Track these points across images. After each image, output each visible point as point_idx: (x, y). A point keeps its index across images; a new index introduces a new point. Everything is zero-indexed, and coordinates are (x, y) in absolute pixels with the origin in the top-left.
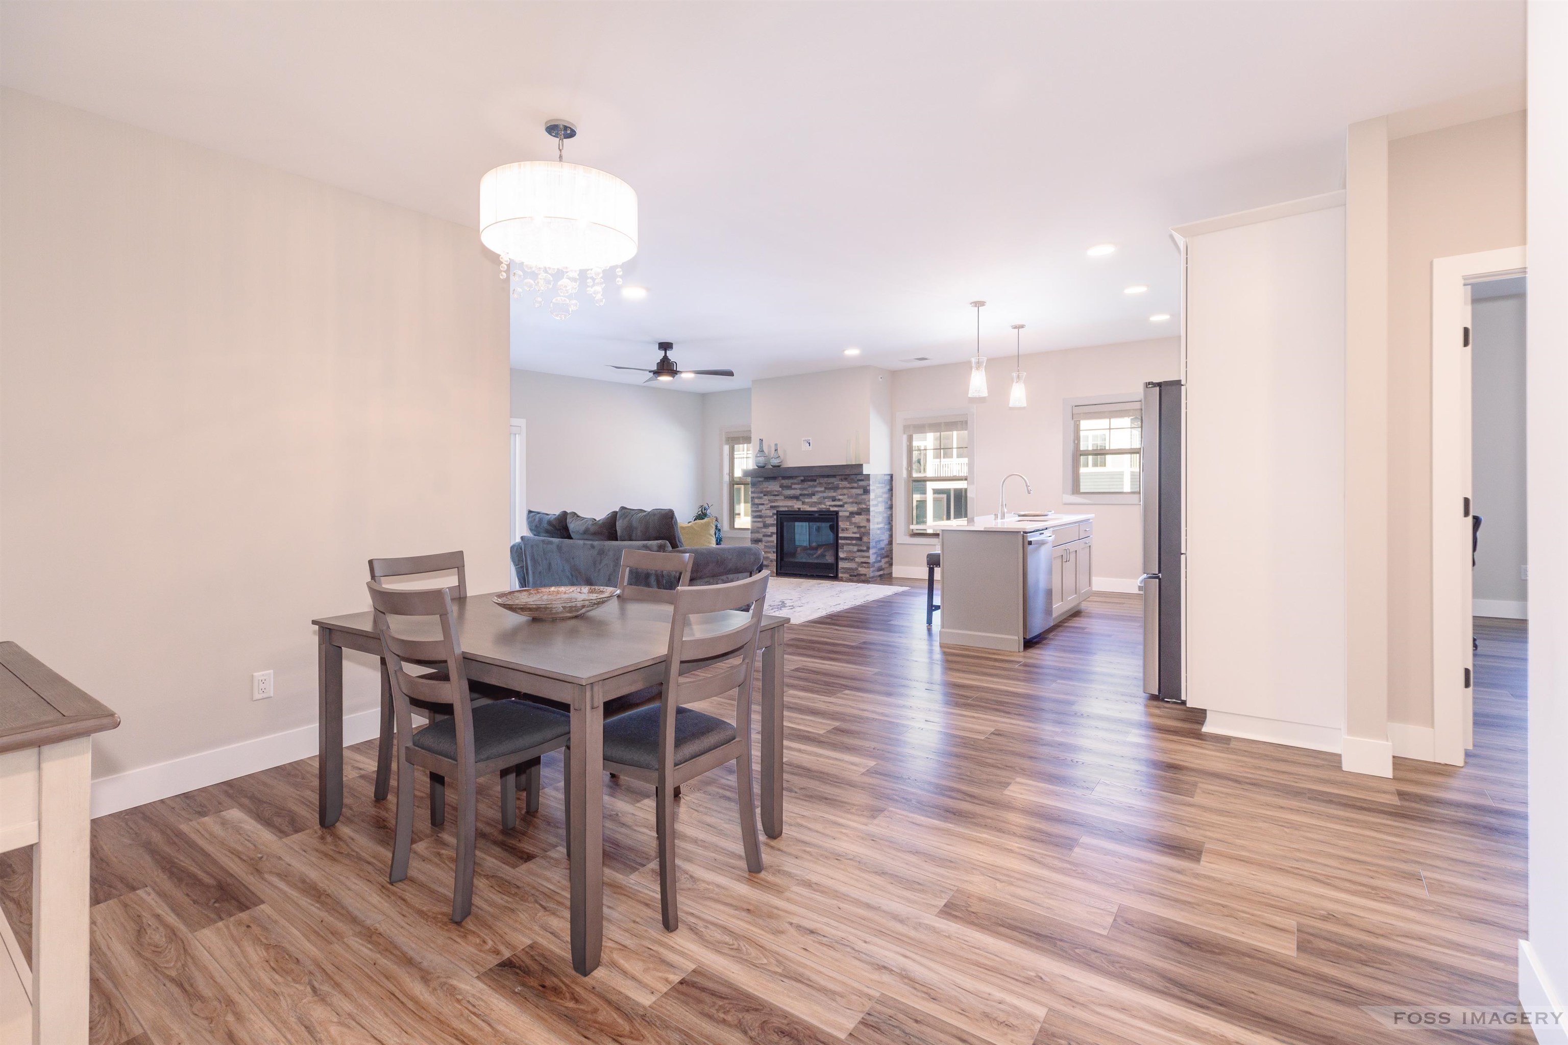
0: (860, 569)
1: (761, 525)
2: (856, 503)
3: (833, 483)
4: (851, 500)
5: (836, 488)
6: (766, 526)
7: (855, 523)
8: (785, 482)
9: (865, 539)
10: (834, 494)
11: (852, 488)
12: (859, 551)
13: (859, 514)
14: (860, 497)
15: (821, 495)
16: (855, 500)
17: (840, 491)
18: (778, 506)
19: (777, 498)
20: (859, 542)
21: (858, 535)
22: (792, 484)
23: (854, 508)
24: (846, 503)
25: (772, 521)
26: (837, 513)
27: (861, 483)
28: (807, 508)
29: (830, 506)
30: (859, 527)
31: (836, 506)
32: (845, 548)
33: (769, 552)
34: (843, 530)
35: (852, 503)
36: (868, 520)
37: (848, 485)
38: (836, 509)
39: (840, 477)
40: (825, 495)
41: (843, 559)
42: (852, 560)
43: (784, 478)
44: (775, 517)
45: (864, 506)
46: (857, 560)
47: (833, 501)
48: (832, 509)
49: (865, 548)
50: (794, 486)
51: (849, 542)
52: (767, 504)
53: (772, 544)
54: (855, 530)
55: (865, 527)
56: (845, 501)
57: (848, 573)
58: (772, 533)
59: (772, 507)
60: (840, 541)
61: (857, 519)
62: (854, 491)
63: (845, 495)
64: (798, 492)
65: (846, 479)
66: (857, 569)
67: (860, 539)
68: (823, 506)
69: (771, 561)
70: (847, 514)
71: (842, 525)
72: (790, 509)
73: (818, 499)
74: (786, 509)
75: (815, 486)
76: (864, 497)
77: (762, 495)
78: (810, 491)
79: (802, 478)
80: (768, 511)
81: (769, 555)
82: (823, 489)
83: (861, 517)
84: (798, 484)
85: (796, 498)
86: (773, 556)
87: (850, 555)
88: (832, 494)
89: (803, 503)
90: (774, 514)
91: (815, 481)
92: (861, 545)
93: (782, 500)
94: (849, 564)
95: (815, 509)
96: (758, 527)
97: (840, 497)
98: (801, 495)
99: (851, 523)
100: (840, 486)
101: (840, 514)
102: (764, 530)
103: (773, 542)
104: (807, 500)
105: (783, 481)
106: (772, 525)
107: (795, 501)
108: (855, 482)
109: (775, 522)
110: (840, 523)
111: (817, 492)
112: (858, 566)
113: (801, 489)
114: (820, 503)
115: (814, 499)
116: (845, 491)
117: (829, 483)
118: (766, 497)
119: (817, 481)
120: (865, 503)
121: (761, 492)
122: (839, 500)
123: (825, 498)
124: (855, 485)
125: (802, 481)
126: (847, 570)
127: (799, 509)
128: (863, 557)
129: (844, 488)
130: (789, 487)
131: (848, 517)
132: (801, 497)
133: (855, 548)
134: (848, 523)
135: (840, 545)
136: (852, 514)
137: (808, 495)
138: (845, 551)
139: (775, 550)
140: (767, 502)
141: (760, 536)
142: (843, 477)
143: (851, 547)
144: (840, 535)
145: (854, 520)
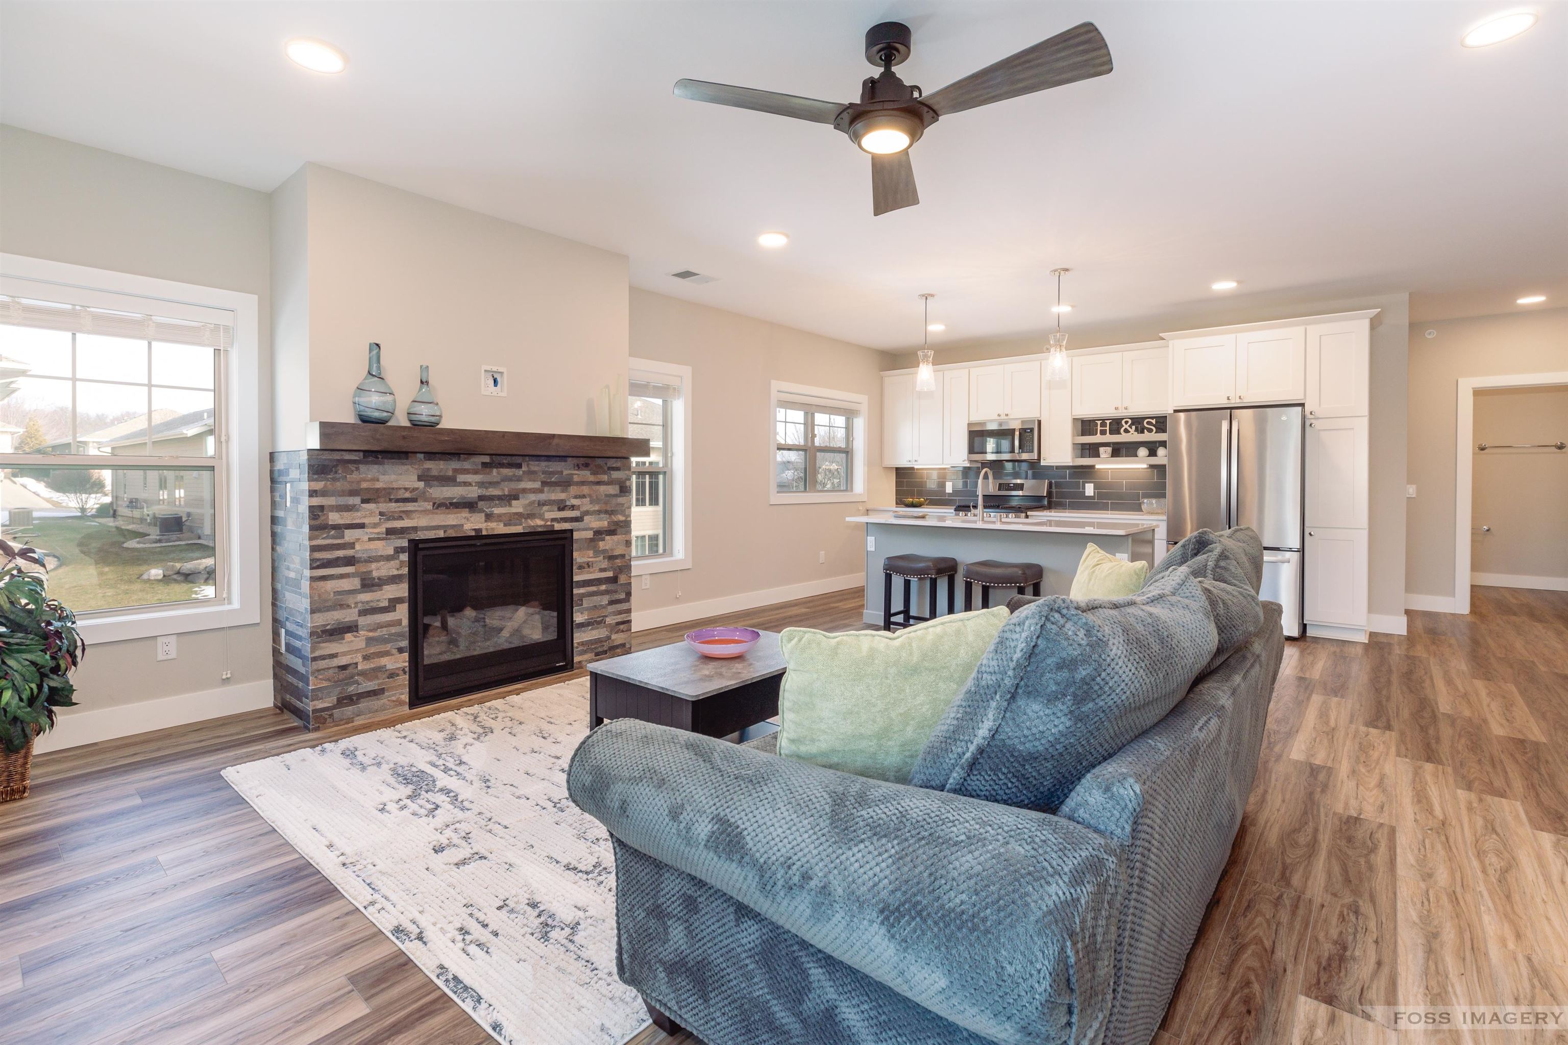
0: (613, 637)
1: (356, 583)
2: (606, 512)
3: (562, 472)
4: (597, 508)
5: (565, 484)
6: (369, 584)
7: (604, 551)
8: (436, 467)
9: (622, 579)
10: (562, 496)
11: (599, 483)
12: (612, 603)
13: (612, 532)
14: (614, 501)
15: (533, 497)
16: (604, 507)
17: (573, 490)
18: (415, 529)
19: (410, 507)
20: (611, 587)
21: (610, 574)
22: (456, 471)
23: (602, 523)
24: (587, 513)
25: (400, 566)
26: (571, 531)
27: (615, 475)
28: (500, 528)
29: (553, 520)
30: (612, 558)
31: (565, 520)
32: (586, 603)
33: (387, 654)
34: (581, 567)
35: (599, 512)
36: (628, 543)
37: (592, 478)
38: (566, 526)
39: (575, 461)
40: (542, 497)
41: (582, 625)
42: (599, 623)
43: (431, 455)
44: (404, 557)
45: (621, 518)
46: (609, 620)
47: (560, 509)
48: (558, 527)
49: (623, 596)
50: (461, 478)
51: (594, 589)
52: (375, 525)
53: (393, 630)
54: (605, 564)
55: (623, 556)
56: (584, 509)
57: (592, 650)
58: (394, 603)
59: (390, 532)
60: (575, 591)
61: (608, 543)
62: (603, 489)
63: (584, 496)
64: (473, 492)
65: (586, 465)
66: (609, 638)
67: (614, 580)
68: (539, 522)
69: (392, 675)
70: (590, 534)
71: (579, 557)
72: (452, 533)
73: (525, 507)
74: (441, 534)
75: (519, 479)
76: (621, 500)
77: (356, 500)
78: (505, 489)
79: (487, 459)
80: (379, 544)
81: (385, 661)
82: (537, 485)
83: (615, 538)
84: (476, 472)
85: (470, 505)
86: (402, 661)
87: (595, 615)
88: (557, 495)
89: (489, 517)
90: (399, 550)
91: (519, 466)
92: (616, 592)
93: (425, 512)
94: (594, 632)
95: (518, 529)
96: (337, 593)
97: (575, 502)
98: (481, 498)
99: (597, 552)
100: (576, 479)
101: (576, 535)
102: (365, 597)
103: (399, 622)
104: (497, 511)
105: (429, 465)
106: (394, 579)
107: (465, 513)
108: (604, 473)
109: (405, 570)
110: (575, 554)
111: (524, 491)
112: (611, 632)
113: (481, 484)
114: (531, 516)
115: (517, 507)
116: (585, 490)
117: (553, 473)
118: (371, 506)
119: (524, 468)
120: (623, 513)
121: (353, 493)
122: (573, 507)
123: (541, 504)
124: (605, 478)
125: (484, 465)
126: (589, 646)
127: (478, 531)
128: (620, 613)
129: (583, 483)
130: (448, 480)
131: (591, 540)
132: (481, 504)
133: (605, 600)
134: (591, 553)
135: (575, 599)
136: (599, 533)
137: (499, 498)
138: (587, 609)
139: (405, 643)
140: (376, 519)
141: (349, 616)
142: (582, 461)
143: (597, 600)
144: (576, 578)
145: (601, 545)
